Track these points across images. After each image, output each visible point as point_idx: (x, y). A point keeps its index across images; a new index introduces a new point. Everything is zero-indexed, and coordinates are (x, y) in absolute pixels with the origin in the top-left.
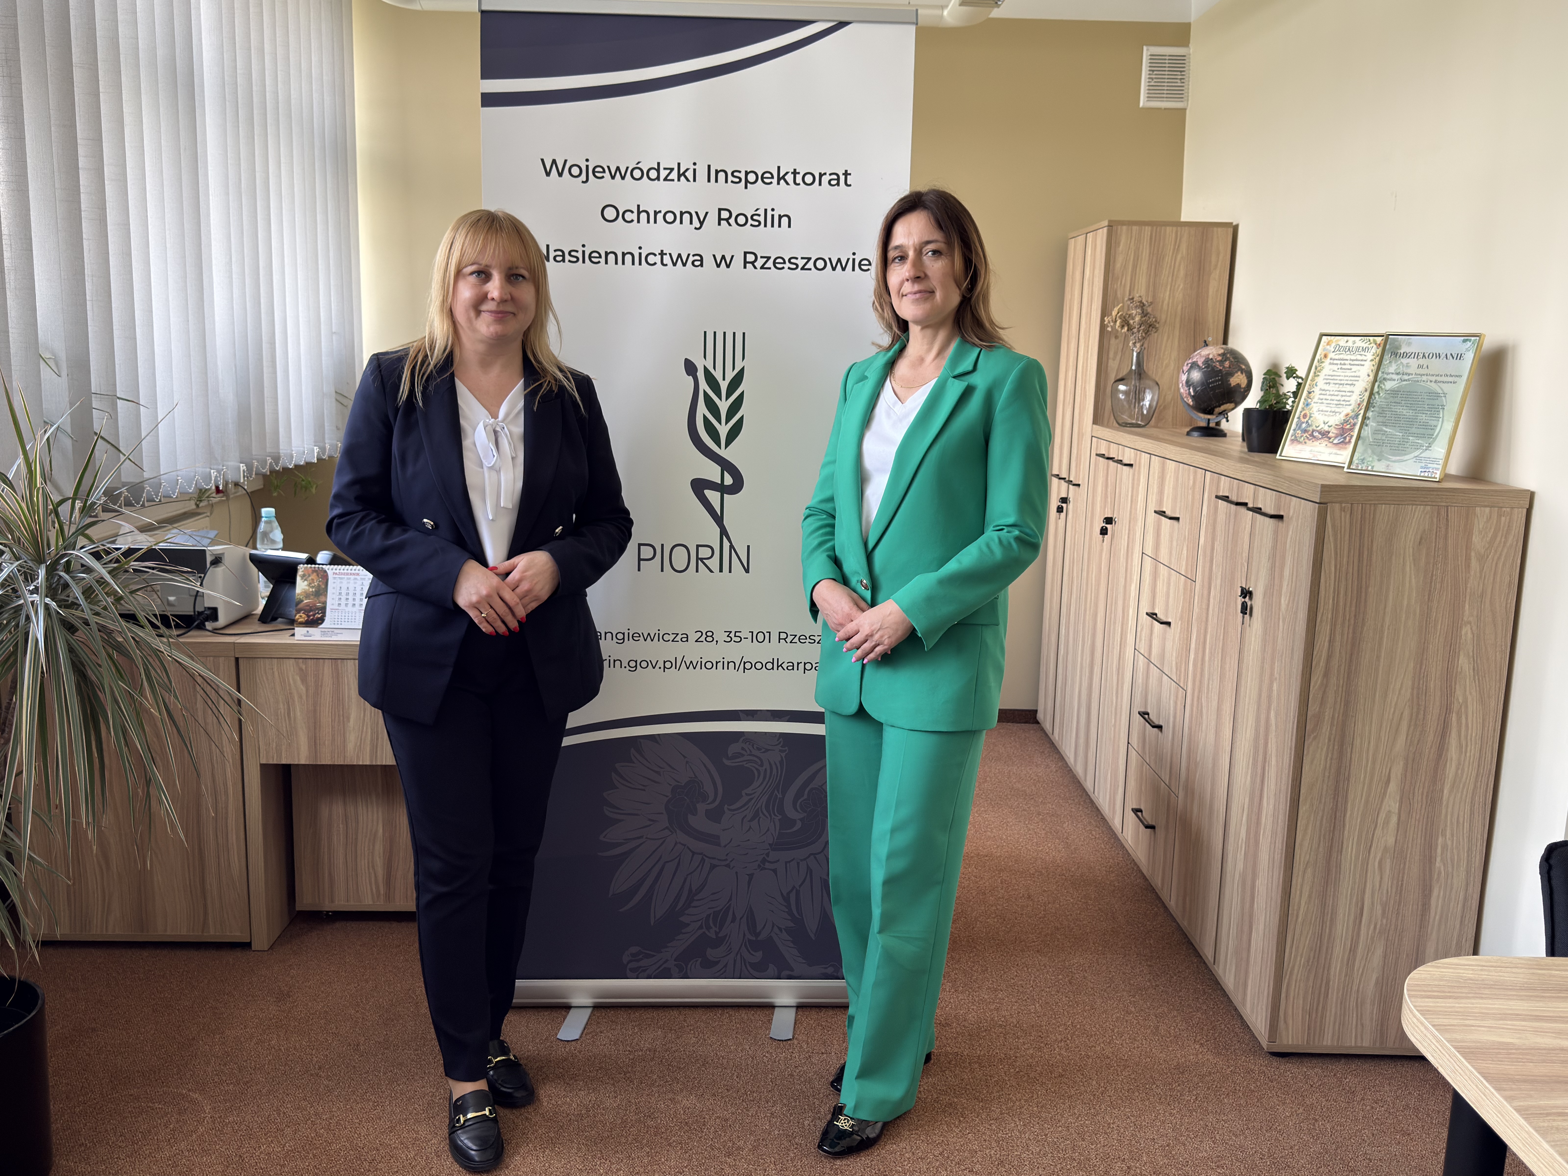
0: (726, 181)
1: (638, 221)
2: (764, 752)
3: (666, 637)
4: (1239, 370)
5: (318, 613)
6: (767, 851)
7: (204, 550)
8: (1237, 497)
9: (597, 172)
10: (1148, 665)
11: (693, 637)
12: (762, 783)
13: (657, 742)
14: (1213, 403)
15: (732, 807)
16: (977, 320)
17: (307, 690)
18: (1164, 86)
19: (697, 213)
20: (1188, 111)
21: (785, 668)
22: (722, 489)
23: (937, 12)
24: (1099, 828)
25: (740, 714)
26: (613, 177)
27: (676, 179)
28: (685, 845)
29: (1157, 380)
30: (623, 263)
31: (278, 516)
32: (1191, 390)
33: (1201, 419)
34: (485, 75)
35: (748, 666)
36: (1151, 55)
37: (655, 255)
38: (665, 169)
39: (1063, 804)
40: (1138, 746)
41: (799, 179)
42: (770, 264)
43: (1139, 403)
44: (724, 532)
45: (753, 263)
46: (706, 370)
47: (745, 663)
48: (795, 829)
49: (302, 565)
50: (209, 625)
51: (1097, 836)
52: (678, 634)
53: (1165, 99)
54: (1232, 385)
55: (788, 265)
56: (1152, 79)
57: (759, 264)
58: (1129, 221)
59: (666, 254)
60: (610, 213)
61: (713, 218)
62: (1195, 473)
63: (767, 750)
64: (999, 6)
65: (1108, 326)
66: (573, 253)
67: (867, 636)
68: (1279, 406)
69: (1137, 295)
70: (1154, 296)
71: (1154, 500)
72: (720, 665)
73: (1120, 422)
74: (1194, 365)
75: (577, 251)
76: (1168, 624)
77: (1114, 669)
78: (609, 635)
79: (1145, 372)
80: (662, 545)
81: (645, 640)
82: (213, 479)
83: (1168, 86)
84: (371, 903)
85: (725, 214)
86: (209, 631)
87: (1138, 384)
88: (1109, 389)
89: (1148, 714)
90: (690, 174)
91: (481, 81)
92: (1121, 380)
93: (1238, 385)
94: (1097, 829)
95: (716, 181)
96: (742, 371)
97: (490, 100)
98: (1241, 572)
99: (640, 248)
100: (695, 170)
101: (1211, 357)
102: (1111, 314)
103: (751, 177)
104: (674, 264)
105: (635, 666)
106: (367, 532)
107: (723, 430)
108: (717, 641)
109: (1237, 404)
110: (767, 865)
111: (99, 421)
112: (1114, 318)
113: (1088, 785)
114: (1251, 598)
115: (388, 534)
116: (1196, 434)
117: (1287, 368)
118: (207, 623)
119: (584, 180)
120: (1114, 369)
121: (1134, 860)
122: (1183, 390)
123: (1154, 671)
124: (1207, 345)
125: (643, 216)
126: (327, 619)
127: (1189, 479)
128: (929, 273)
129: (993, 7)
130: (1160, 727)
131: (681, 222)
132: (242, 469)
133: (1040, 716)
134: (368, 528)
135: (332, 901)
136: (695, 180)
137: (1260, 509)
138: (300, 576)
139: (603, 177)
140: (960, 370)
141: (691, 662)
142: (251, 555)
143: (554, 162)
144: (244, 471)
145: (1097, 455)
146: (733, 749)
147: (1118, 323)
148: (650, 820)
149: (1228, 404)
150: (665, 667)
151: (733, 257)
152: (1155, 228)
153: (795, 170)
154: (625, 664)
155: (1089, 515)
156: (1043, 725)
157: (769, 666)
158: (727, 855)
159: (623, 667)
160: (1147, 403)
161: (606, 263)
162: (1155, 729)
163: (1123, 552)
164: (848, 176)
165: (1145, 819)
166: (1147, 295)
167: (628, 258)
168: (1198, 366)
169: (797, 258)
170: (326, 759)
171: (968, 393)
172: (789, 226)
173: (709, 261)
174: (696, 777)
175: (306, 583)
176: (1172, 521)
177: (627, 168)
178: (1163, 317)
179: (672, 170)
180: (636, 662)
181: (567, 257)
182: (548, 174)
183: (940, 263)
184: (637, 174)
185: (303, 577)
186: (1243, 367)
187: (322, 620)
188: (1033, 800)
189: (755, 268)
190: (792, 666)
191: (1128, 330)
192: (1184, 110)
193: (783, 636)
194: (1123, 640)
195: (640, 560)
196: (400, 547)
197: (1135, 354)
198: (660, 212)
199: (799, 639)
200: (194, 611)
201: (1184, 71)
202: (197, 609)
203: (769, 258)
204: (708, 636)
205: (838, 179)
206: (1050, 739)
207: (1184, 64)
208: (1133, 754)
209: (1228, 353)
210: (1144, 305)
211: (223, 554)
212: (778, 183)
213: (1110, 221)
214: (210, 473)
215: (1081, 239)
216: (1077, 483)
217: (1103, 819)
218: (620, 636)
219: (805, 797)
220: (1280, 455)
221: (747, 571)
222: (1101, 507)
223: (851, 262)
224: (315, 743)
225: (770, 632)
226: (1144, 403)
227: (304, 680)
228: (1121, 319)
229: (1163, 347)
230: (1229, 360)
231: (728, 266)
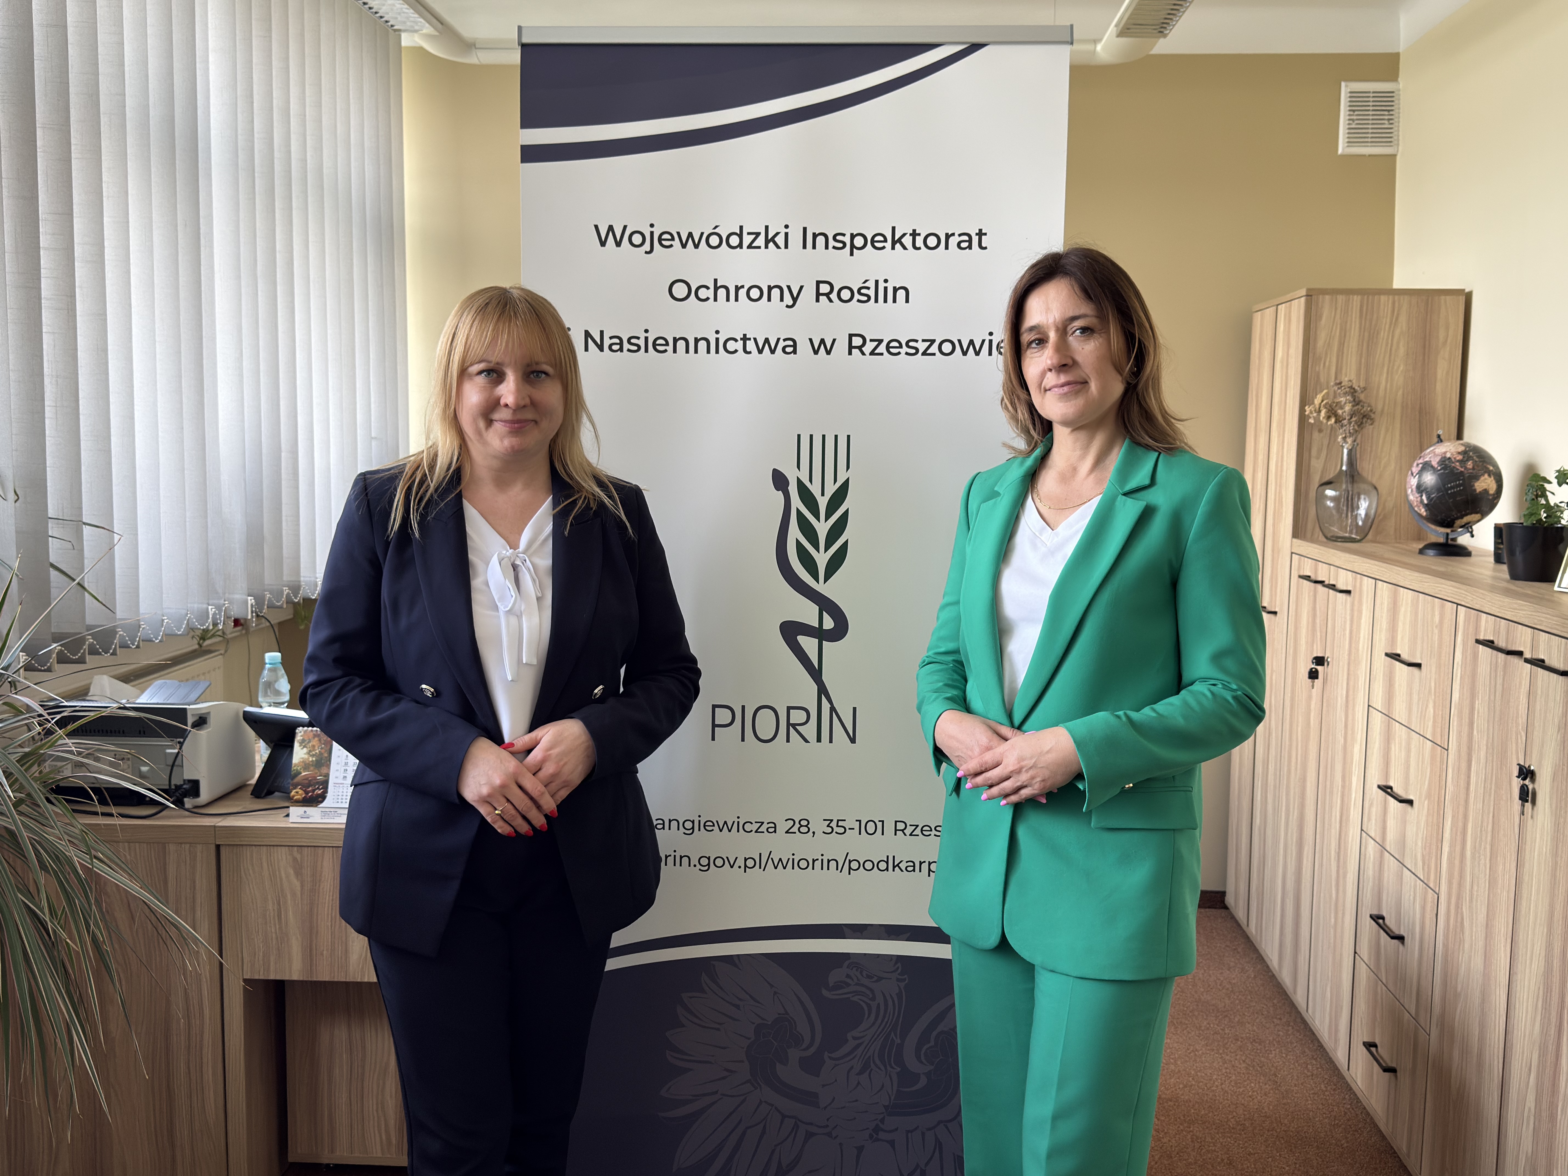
0: (827, 247)
1: (715, 300)
2: (877, 981)
3: (748, 827)
4: (1485, 472)
5: (318, 788)
6: (881, 1116)
7: (185, 709)
8: (1507, 642)
9: (665, 239)
10: (1382, 853)
11: (783, 826)
12: (874, 1024)
13: (735, 965)
14: (1454, 513)
15: (833, 1055)
16: (1146, 412)
17: (302, 886)
18: (1368, 128)
19: (789, 287)
20: (1398, 158)
21: (904, 869)
22: (820, 634)
23: (1089, 47)
24: (1316, 1059)
25: (845, 929)
26: (684, 246)
27: (763, 246)
28: (772, 1105)
29: (1374, 482)
30: (696, 351)
31: (284, 663)
32: (1424, 497)
33: (1437, 534)
34: (526, 123)
35: (854, 865)
36: (1351, 92)
37: (736, 340)
38: (749, 234)
39: (1267, 1025)
40: (1370, 959)
41: (919, 241)
42: (882, 349)
43: (1352, 511)
44: (822, 690)
45: (860, 348)
46: (800, 482)
47: (850, 862)
48: (919, 1086)
49: (301, 728)
50: (188, 802)
51: (1315, 1072)
52: (763, 823)
53: (1369, 144)
54: (1478, 491)
55: (905, 349)
56: (1353, 120)
57: (868, 349)
58: (1333, 289)
59: (749, 339)
60: (680, 290)
61: (809, 293)
62: (1443, 606)
63: (880, 979)
64: (1165, 36)
65: (1310, 418)
66: (633, 341)
67: (1012, 772)
68: (1550, 520)
69: (1346, 379)
70: (1367, 380)
71: (1383, 638)
72: (818, 864)
73: (1329, 535)
74: (1426, 466)
75: (638, 338)
76: (1410, 802)
77: (1333, 853)
78: (674, 824)
79: (1358, 473)
80: (743, 707)
81: (721, 831)
82: (211, 616)
83: (1372, 128)
84: (380, 1155)
85: (825, 288)
86: (187, 810)
87: (1350, 489)
88: (1312, 494)
89: (1383, 918)
90: (780, 239)
91: (520, 130)
92: (1328, 483)
93: (1486, 491)
94: (1314, 1062)
95: (814, 247)
96: (846, 483)
97: (531, 154)
98: (1517, 743)
99: (717, 332)
100: (786, 234)
101: (1448, 455)
102: (1313, 403)
103: (859, 242)
104: (760, 351)
105: (707, 864)
106: (348, 704)
107: (822, 559)
108: (814, 833)
109: (1484, 514)
110: (882, 1135)
111: (56, 552)
112: (1317, 407)
113: (1299, 999)
114: (1533, 780)
115: (374, 707)
116: (1431, 552)
117: (1558, 471)
118: (186, 800)
119: (648, 250)
120: (1318, 469)
121: (1365, 1108)
122: (1413, 497)
123: (1391, 864)
124: (1441, 441)
125: (722, 292)
126: (329, 795)
127: (1433, 615)
128: (1079, 358)
129: (1159, 37)
130: (1401, 938)
131: (769, 300)
132: (250, 602)
133: (1230, 900)
134: (349, 700)
135: (332, 1151)
136: (786, 247)
137: (1543, 661)
138: (298, 741)
139: (671, 246)
140: (1132, 484)
141: (780, 859)
142: (245, 713)
143: (611, 228)
144: (252, 605)
145: (1301, 577)
146: (835, 976)
147: (1323, 414)
148: (727, 1070)
149: (1473, 515)
150: (746, 866)
151: (834, 340)
152: (1366, 297)
153: (914, 231)
154: (694, 861)
155: (1291, 651)
156: (1233, 910)
157: (883, 866)
158: (828, 1120)
159: (692, 865)
160: (1362, 512)
161: (675, 351)
162: (1396, 941)
163: (1340, 701)
164: (983, 237)
165: (1381, 1057)
166: (1359, 380)
167: (702, 345)
168: (1432, 467)
169: (916, 341)
170: (324, 976)
171: (1146, 515)
172: (907, 301)
173: (804, 347)
174: (787, 1013)
175: (305, 750)
176: (1410, 668)
177: (702, 234)
178: (1380, 407)
179: (758, 234)
180: (709, 858)
181: (626, 346)
182: (603, 244)
183: (1093, 344)
184: (714, 241)
185: (302, 742)
186: (1491, 468)
187: (323, 797)
188: (1227, 1019)
189: (863, 354)
190: (912, 867)
191: (1336, 422)
192: (1394, 156)
193: (901, 826)
194: (1344, 818)
195: (714, 726)
196: (390, 724)
197: (1345, 451)
198: (743, 287)
199: (922, 830)
200: (170, 785)
201: (1392, 110)
202: (173, 783)
203: (880, 341)
204: (802, 826)
205: (970, 241)
206: (1244, 931)
207: (1393, 101)
208: (1363, 970)
209: (1470, 451)
210: (1355, 391)
211: (209, 713)
212: (893, 248)
213: (1308, 290)
214: (208, 608)
215: (1269, 313)
216: (1273, 610)
217: (1321, 1046)
218: (688, 825)
219: (932, 1043)
220: (1559, 587)
221: (853, 740)
222: (1307, 643)
223: (986, 344)
224: (310, 953)
225: (883, 822)
226: (1359, 512)
227: (298, 873)
228: (1326, 408)
229: (1381, 441)
230: (1473, 460)
231: (828, 352)
